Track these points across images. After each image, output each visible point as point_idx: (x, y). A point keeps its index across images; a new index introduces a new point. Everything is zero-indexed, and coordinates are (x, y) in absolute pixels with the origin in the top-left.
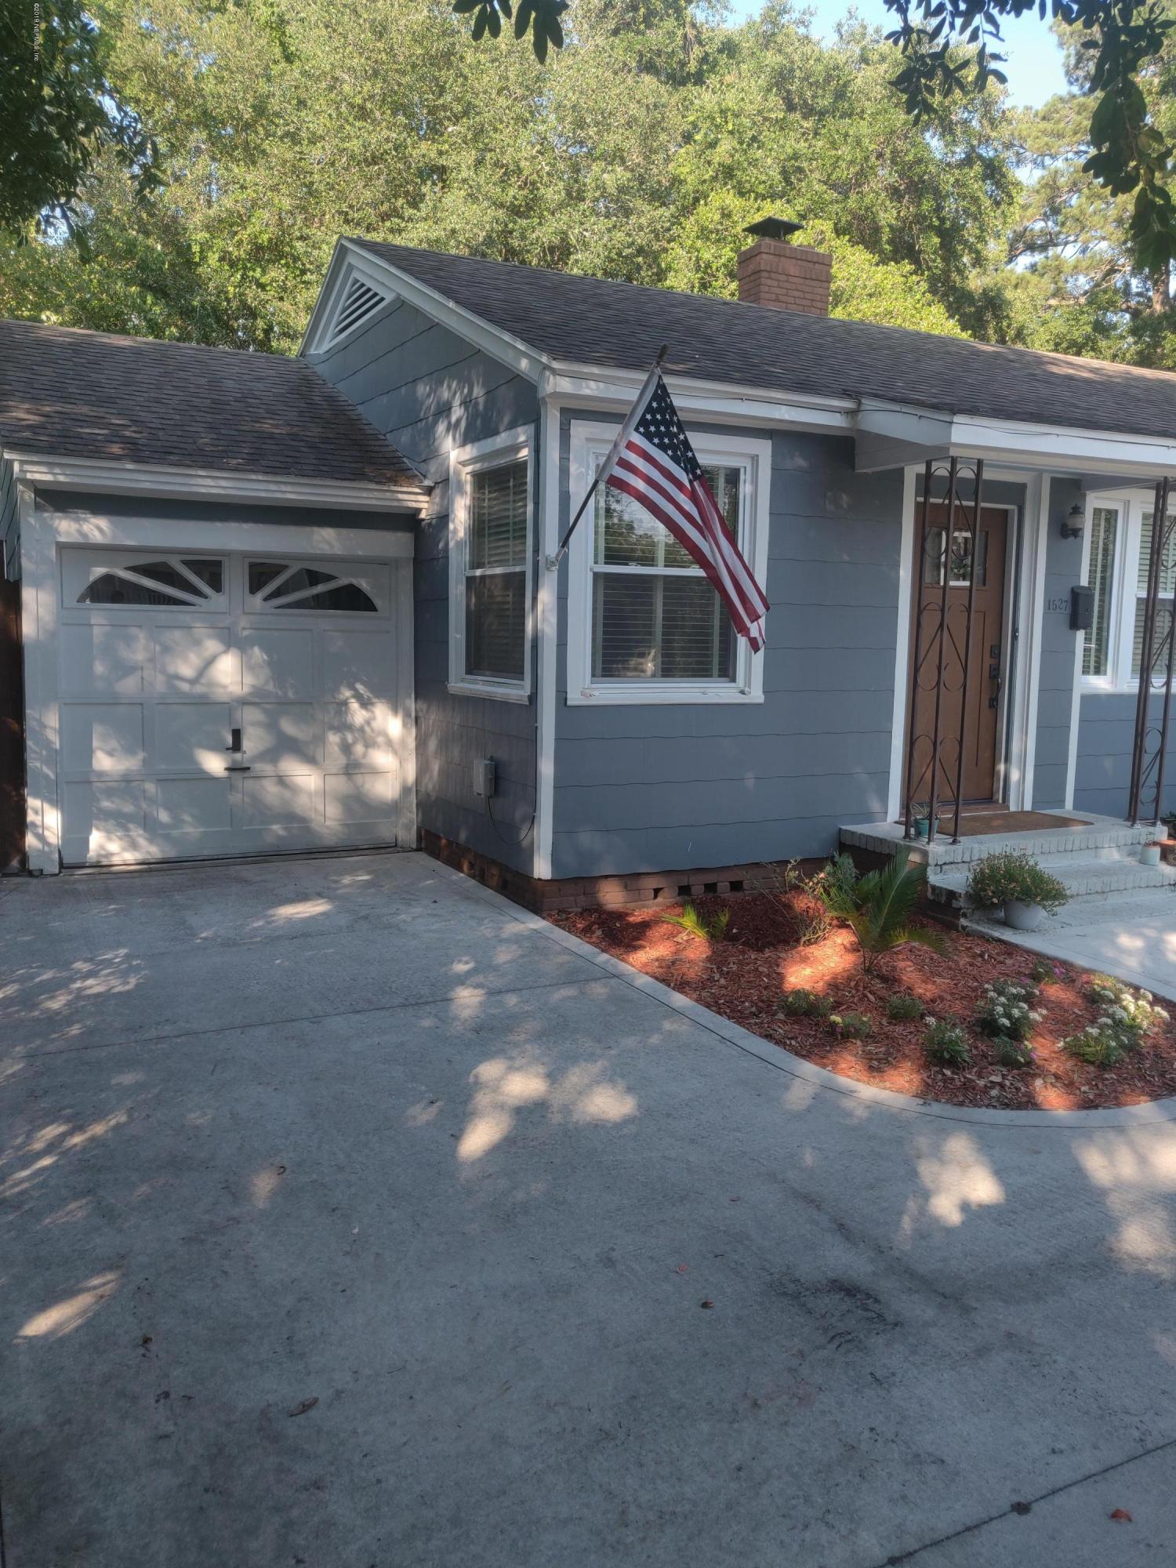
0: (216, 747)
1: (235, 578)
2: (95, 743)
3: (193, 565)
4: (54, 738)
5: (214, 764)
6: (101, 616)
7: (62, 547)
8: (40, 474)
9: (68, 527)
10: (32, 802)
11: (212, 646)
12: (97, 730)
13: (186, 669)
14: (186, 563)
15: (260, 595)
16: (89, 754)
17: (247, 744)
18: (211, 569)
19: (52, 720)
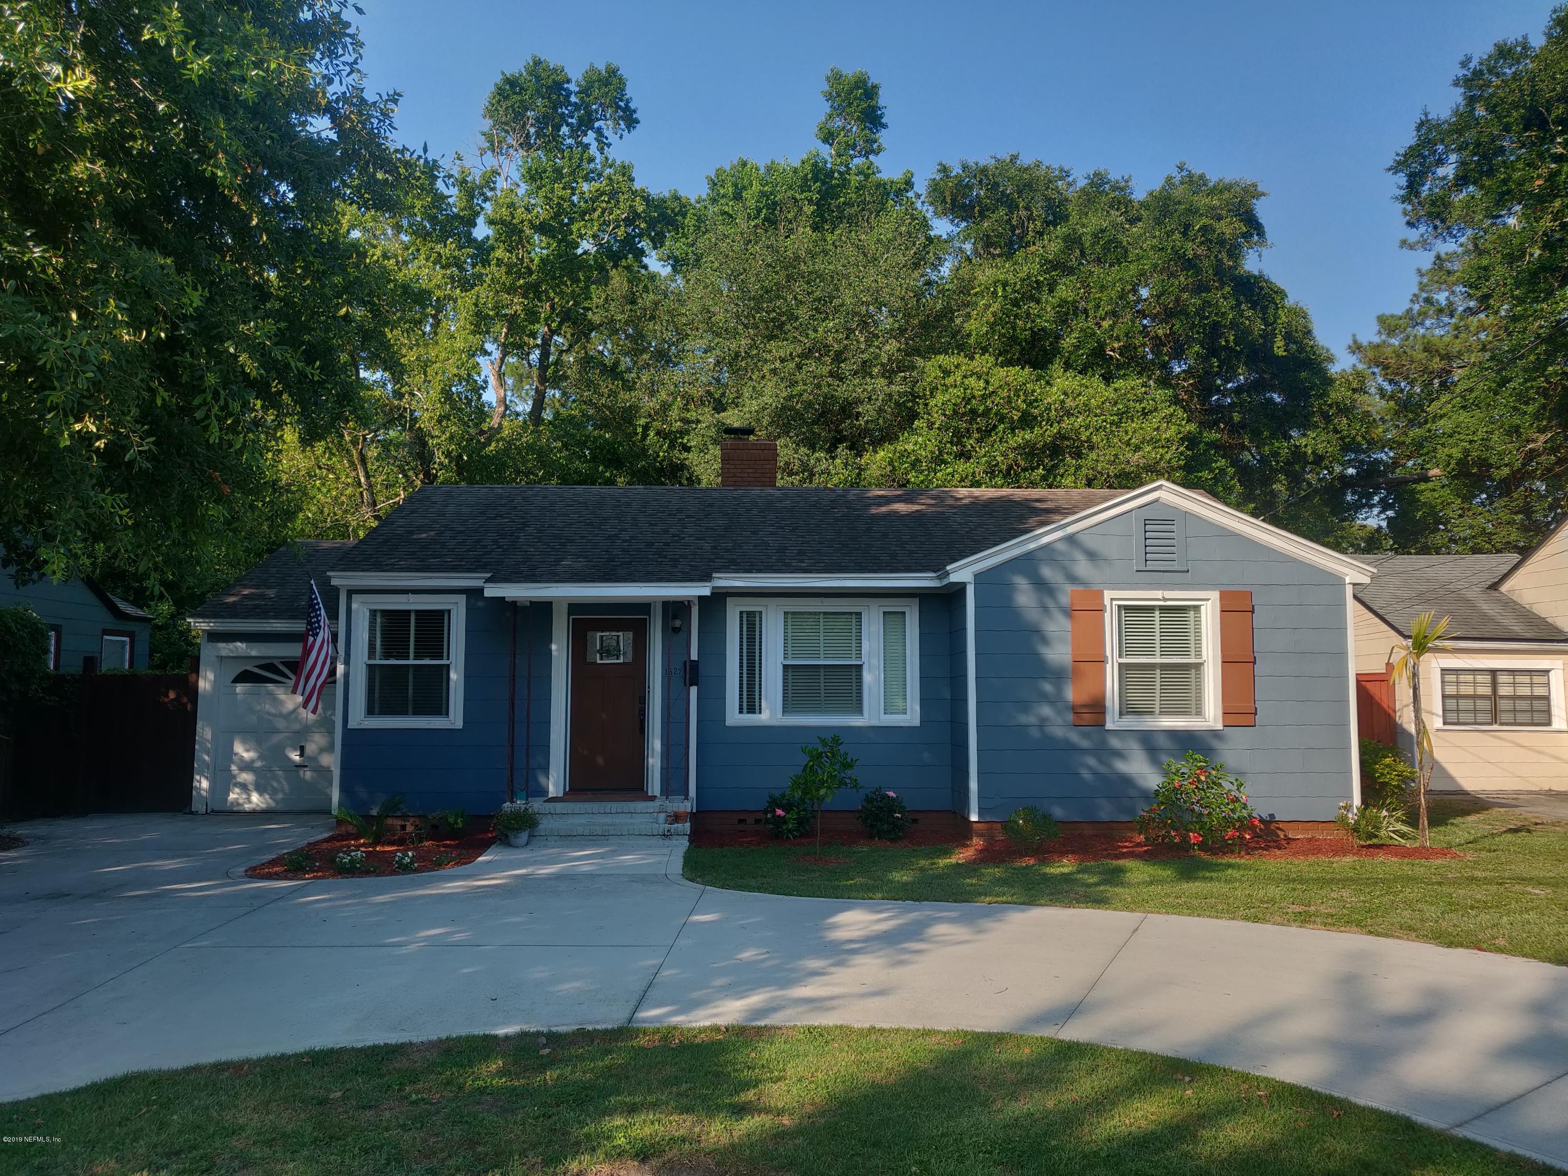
0: (293, 749)
2: (236, 747)
3: (285, 664)
4: (209, 746)
5: (295, 758)
6: (240, 688)
7: (221, 658)
8: (204, 626)
9: (225, 649)
10: (198, 777)
12: (237, 739)
13: (283, 711)
14: (282, 663)
16: (232, 750)
17: (308, 753)
18: (292, 665)
19: (209, 737)
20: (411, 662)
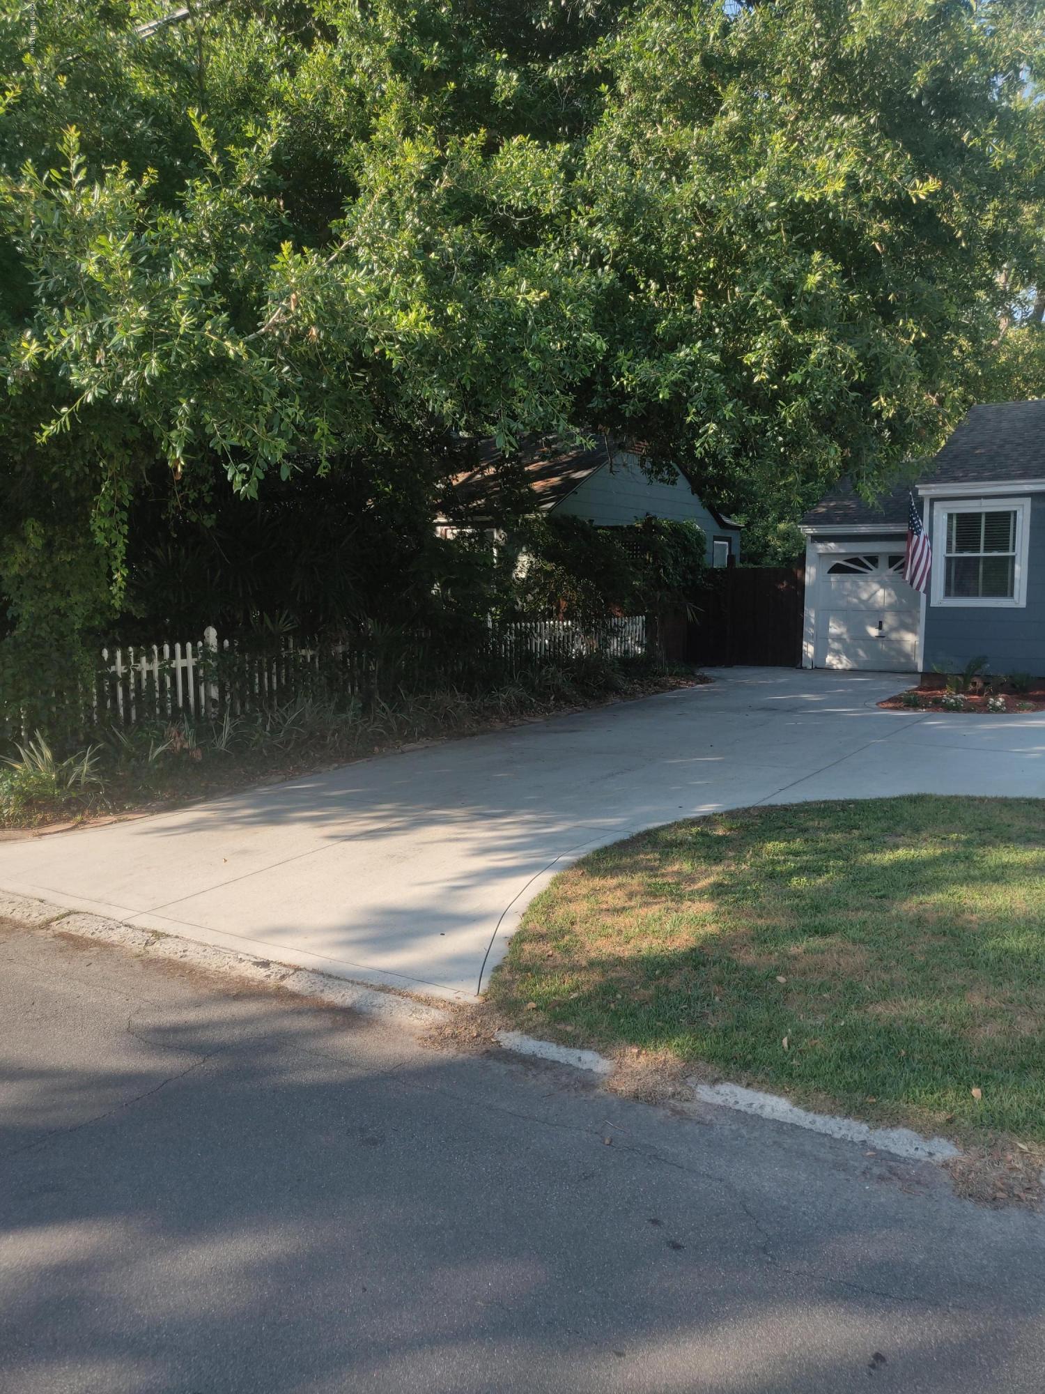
0: (872, 626)
1: (883, 562)
2: (831, 624)
3: (867, 558)
4: (813, 621)
5: (874, 632)
6: (834, 578)
7: (820, 555)
8: (810, 531)
9: (821, 548)
10: (804, 643)
11: (875, 586)
12: (831, 618)
13: (865, 596)
14: (865, 558)
15: (892, 569)
16: (828, 627)
17: (885, 626)
18: (873, 560)
19: (813, 615)
20: (982, 554)
